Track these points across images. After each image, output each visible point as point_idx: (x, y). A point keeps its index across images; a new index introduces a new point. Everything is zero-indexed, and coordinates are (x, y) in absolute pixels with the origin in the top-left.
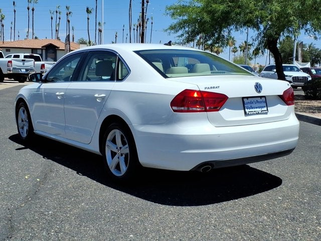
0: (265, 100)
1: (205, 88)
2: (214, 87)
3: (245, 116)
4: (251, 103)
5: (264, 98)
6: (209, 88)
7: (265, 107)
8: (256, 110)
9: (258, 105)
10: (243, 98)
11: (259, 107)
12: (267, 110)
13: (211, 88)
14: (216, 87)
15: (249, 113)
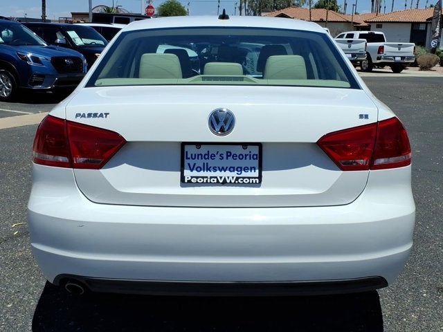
0: (257, 152)
1: (77, 115)
2: (95, 115)
3: (182, 186)
4: (208, 156)
5: (257, 147)
6: (84, 116)
7: (253, 168)
8: (218, 174)
9: (230, 162)
10: (183, 144)
11: (232, 169)
12: (260, 177)
13: (89, 115)
14: (101, 115)
15: (194, 180)
